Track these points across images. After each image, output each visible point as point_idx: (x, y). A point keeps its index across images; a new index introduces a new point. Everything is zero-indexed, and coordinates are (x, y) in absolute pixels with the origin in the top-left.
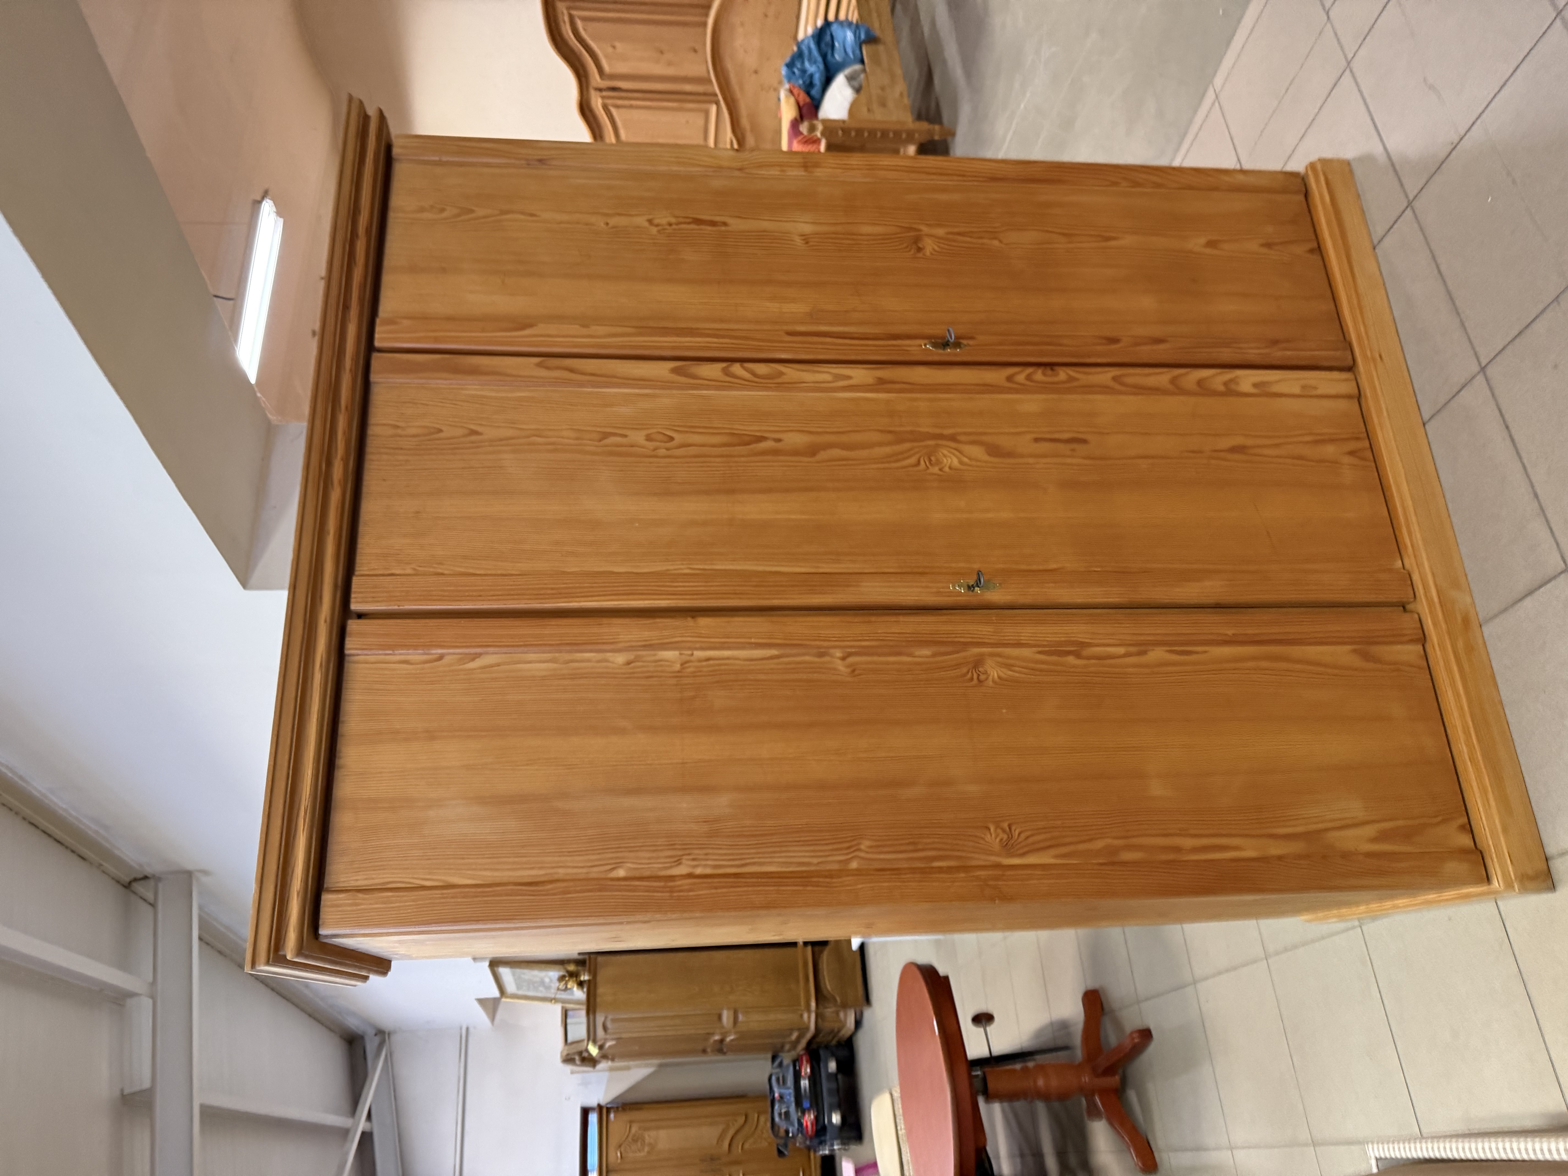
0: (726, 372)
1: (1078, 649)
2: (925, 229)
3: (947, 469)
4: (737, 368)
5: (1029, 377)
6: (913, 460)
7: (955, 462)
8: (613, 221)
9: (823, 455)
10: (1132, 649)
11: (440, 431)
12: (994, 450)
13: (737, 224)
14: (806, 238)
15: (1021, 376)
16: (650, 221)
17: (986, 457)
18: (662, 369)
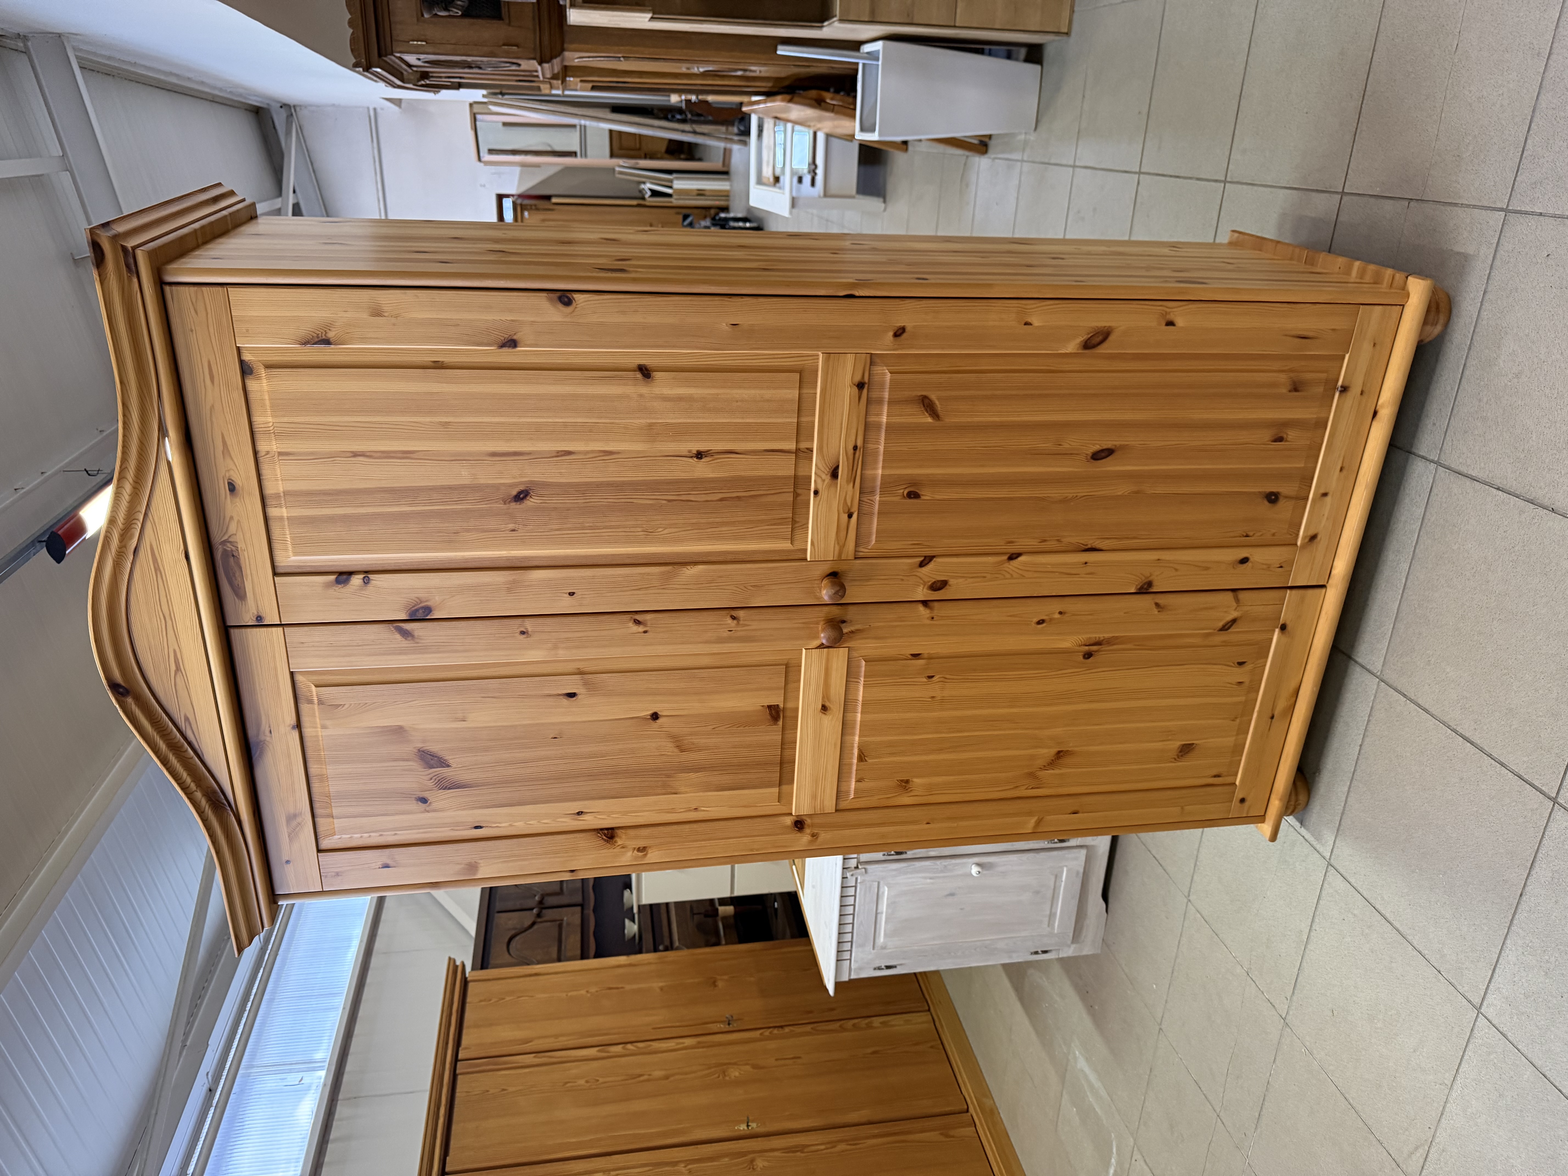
0: (623, 1048)
1: (801, 1148)
2: (718, 977)
3: (733, 1077)
4: (629, 1046)
5: (770, 1033)
6: (717, 1075)
7: (737, 1074)
8: (570, 994)
9: (672, 1079)
10: (828, 1146)
11: (488, 1091)
12: (755, 1067)
13: (628, 987)
14: (661, 989)
15: (767, 1033)
16: (587, 992)
17: (751, 1070)
18: (593, 1052)
